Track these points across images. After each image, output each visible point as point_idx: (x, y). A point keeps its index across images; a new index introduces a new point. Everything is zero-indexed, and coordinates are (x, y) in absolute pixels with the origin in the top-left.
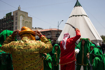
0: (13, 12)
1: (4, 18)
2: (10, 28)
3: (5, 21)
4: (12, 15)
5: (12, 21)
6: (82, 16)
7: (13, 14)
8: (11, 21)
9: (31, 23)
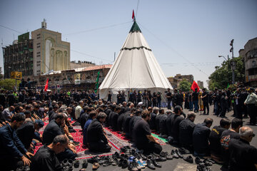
0: (32, 32)
1: (15, 45)
2: (27, 63)
3: (17, 50)
4: (30, 38)
5: (31, 50)
6: (138, 49)
7: (32, 37)
8: (27, 50)
9: (67, 53)
